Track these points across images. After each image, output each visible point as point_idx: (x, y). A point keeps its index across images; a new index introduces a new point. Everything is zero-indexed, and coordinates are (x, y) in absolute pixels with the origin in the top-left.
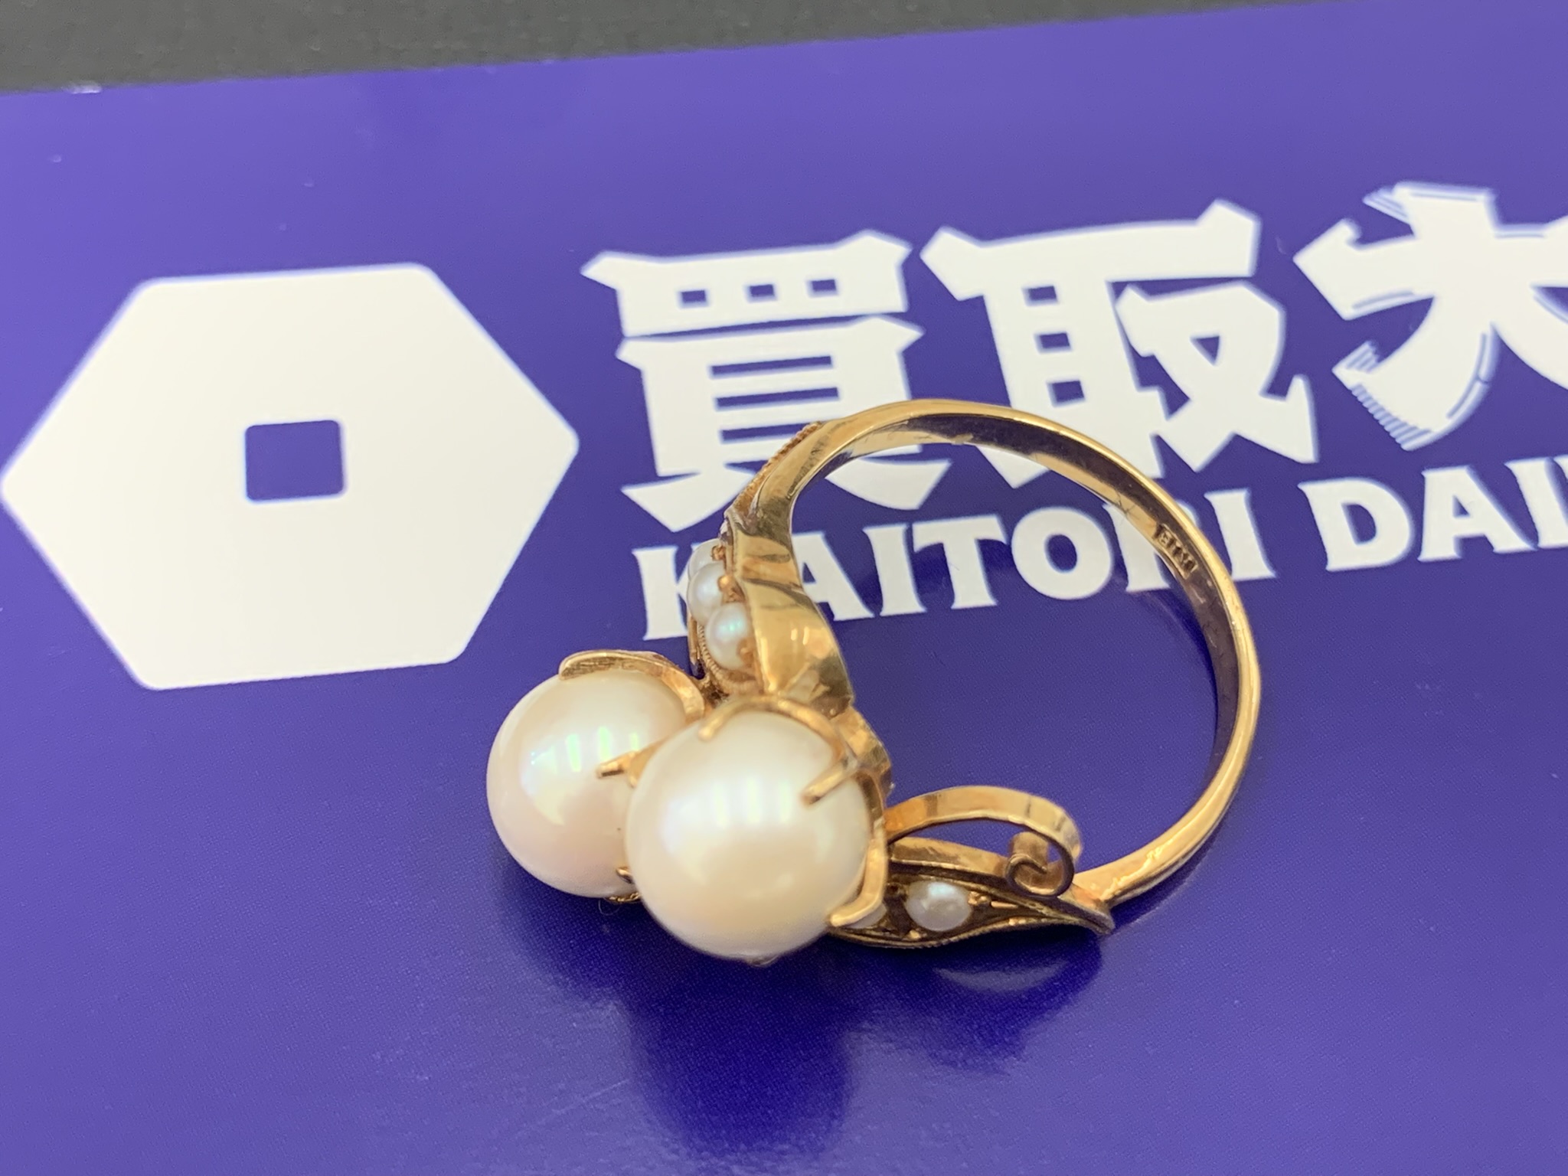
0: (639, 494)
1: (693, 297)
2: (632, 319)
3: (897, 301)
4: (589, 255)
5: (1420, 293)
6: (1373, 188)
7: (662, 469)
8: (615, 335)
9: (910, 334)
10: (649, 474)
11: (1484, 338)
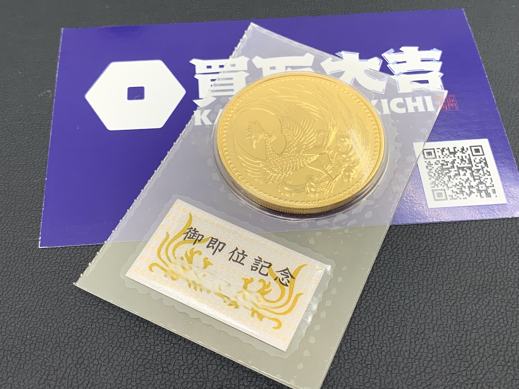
0: (196, 101)
1: (209, 67)
2: (197, 71)
3: (246, 69)
4: (191, 59)
5: (342, 70)
6: (337, 52)
7: (200, 97)
8: (195, 73)
9: (248, 74)
10: (198, 98)
11: (353, 79)
